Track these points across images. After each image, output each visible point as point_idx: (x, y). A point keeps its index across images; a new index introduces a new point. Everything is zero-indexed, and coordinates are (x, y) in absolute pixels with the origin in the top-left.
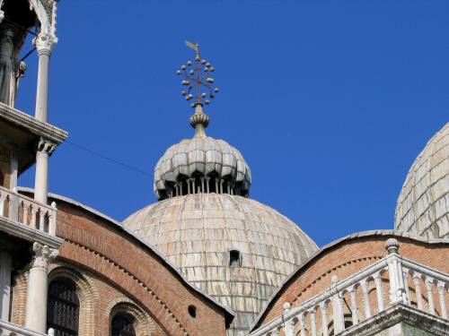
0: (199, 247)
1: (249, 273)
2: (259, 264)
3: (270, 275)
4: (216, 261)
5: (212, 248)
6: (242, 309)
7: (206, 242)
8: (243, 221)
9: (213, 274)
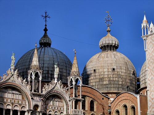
0: (107, 67)
1: (116, 73)
2: (118, 70)
3: (120, 73)
4: (110, 70)
5: (109, 68)
6: (115, 80)
7: (108, 66)
8: (116, 61)
9: (110, 73)
